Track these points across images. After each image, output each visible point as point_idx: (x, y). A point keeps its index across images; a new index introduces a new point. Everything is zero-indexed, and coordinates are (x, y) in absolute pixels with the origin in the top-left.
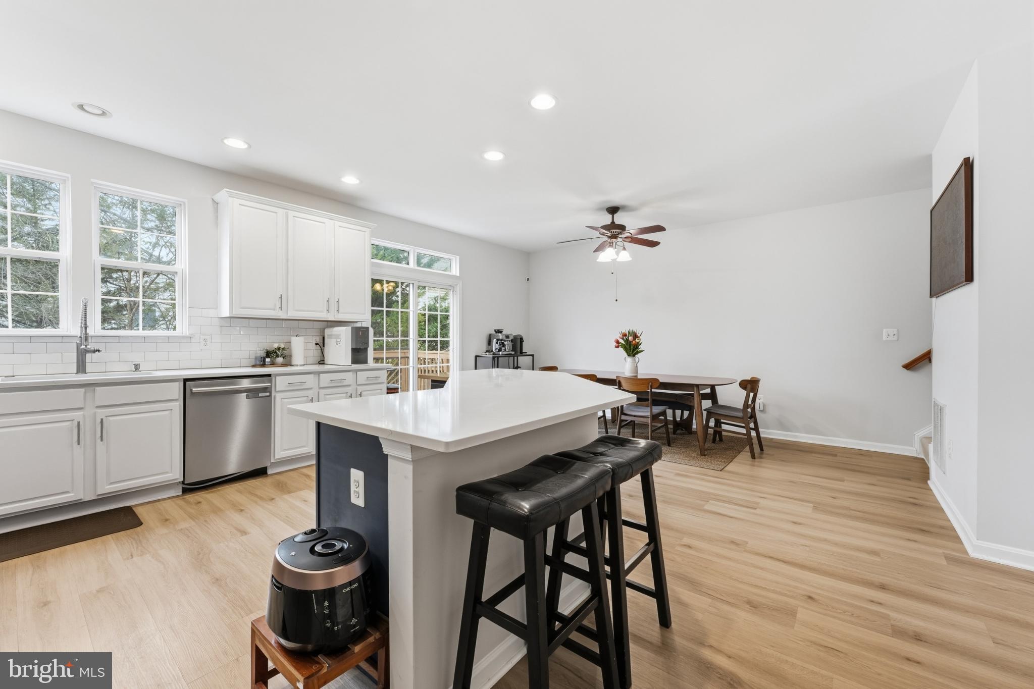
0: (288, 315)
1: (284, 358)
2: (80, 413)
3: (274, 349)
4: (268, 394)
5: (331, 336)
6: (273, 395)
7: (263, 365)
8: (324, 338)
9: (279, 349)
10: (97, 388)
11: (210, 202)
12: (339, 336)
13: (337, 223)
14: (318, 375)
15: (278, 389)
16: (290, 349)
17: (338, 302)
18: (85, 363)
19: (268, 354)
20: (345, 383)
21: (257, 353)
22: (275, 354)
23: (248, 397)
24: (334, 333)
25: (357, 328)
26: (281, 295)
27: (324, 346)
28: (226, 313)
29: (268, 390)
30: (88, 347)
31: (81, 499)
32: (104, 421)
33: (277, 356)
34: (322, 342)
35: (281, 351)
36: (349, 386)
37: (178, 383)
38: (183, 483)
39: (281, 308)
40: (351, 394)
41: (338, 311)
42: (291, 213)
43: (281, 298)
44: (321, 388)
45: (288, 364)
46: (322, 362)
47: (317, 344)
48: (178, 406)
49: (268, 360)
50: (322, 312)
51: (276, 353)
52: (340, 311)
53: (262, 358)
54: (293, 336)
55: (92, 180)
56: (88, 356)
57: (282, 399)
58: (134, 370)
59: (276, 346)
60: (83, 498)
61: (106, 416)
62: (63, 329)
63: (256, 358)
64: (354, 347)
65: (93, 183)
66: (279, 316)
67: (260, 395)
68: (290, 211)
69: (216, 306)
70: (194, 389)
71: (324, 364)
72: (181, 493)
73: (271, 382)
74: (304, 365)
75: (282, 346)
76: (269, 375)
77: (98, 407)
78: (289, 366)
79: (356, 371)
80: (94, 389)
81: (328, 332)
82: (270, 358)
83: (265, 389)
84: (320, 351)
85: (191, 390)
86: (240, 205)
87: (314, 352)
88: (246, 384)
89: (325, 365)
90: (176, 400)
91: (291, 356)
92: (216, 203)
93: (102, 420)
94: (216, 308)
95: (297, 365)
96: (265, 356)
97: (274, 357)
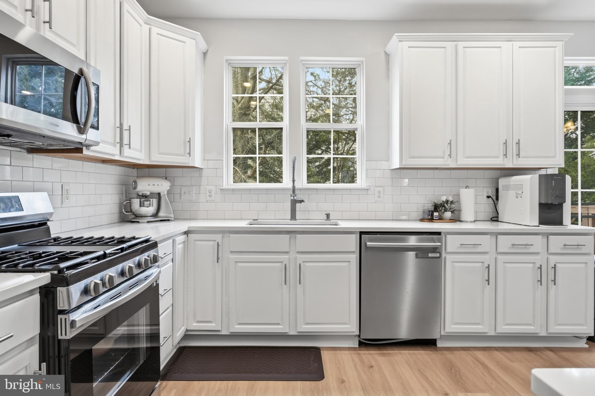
0: (458, 164)
1: (452, 212)
2: (287, 256)
3: (442, 202)
4: (438, 255)
5: (507, 188)
6: (444, 255)
7: (431, 219)
8: (497, 190)
9: (447, 202)
10: (297, 236)
11: (383, 54)
12: (520, 186)
13: (517, 44)
14: (495, 237)
15: (449, 250)
16: (459, 202)
17: (518, 143)
18: (296, 211)
19: (437, 207)
20: (532, 250)
21: (424, 206)
22: (443, 208)
23: (417, 256)
24: (511, 183)
25: (547, 176)
26: (451, 140)
27: (497, 199)
28: (396, 165)
29: (437, 251)
30: (295, 198)
31: (287, 333)
32: (301, 265)
33: (446, 210)
34: (495, 194)
35: (449, 205)
36: (537, 253)
37: (355, 235)
38: (359, 336)
39: (450, 155)
40: (541, 266)
41: (518, 155)
42: (461, 44)
43: (450, 144)
44: (498, 253)
45: (457, 219)
46: (495, 219)
47: (488, 197)
48: (354, 258)
49: (436, 214)
50: (497, 157)
51: (444, 206)
52: (521, 154)
53: (430, 211)
54: (462, 187)
55: (302, 58)
56: (298, 205)
57: (452, 262)
58: (326, 219)
59: (444, 199)
60: (288, 332)
61: (303, 262)
62: (285, 183)
63: (424, 212)
64: (543, 202)
65: (302, 61)
66: (449, 165)
67: (430, 255)
68: (460, 42)
69: (388, 159)
70: (368, 243)
71: (497, 221)
72: (357, 346)
73: (440, 241)
74: (475, 221)
75: (451, 199)
76: (439, 233)
77: (298, 252)
78: (458, 223)
79: (547, 235)
80: (296, 237)
81: (502, 182)
82: (437, 212)
83: (435, 250)
84: (492, 206)
85: (366, 244)
86: (409, 47)
87: (486, 206)
88: (413, 241)
89: (499, 223)
90: (353, 252)
91: (460, 211)
92: (387, 55)
93: (300, 264)
94: (388, 161)
95: (467, 222)
96: (433, 209)
97: (443, 211)
